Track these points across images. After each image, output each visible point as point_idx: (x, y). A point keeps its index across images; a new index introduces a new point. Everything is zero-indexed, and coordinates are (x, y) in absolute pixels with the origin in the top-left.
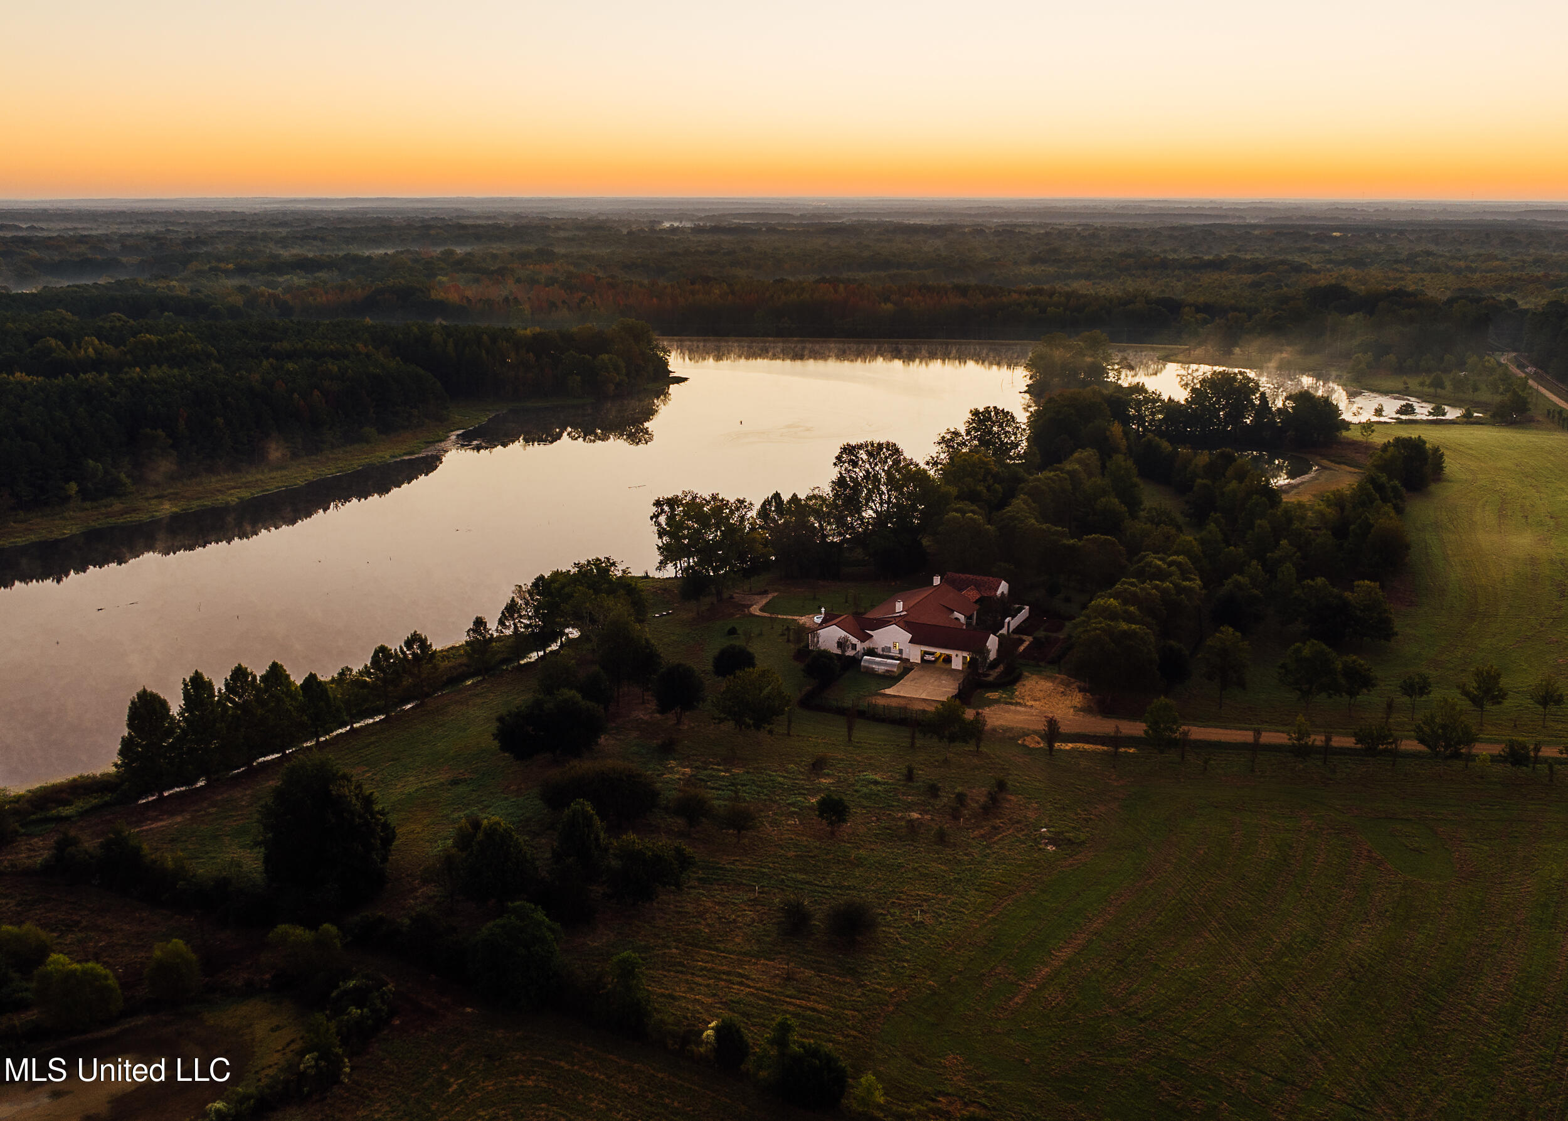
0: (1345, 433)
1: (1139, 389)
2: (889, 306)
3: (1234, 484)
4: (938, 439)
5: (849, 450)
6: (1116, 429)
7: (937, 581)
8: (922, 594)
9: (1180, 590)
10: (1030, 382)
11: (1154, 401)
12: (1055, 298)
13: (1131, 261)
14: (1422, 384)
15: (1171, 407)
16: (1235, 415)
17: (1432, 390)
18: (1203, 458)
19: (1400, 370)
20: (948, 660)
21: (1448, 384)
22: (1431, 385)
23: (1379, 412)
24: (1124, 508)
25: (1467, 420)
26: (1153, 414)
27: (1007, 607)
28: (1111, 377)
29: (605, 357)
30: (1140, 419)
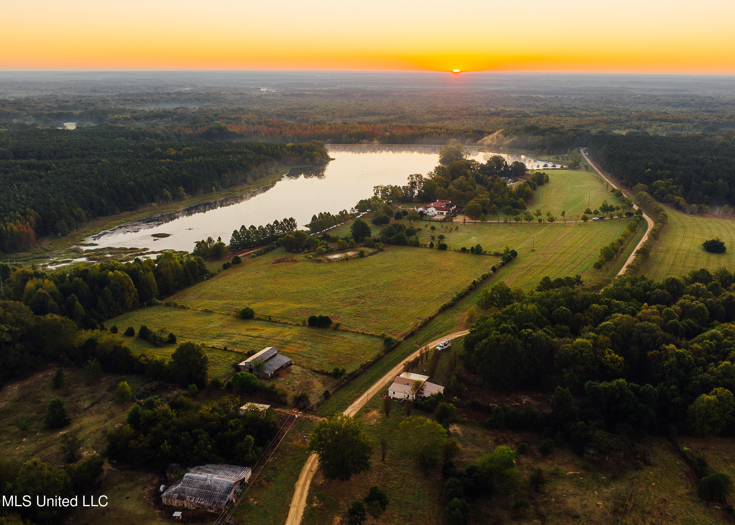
0: (527, 172)
1: (473, 161)
2: (388, 133)
3: (497, 183)
4: (427, 174)
5: (411, 176)
6: (469, 171)
7: (437, 201)
8: (435, 203)
9: (485, 200)
10: (440, 159)
11: (478, 164)
12: (443, 130)
13: (464, 112)
14: (553, 158)
15: (482, 166)
16: (499, 167)
17: (555, 160)
18: (490, 178)
19: (549, 154)
20: (443, 213)
21: (560, 159)
22: (556, 158)
23: (538, 166)
24: (473, 188)
25: (562, 168)
26: (477, 168)
27: (452, 205)
28: (464, 157)
29: (315, 152)
30: (474, 169)
